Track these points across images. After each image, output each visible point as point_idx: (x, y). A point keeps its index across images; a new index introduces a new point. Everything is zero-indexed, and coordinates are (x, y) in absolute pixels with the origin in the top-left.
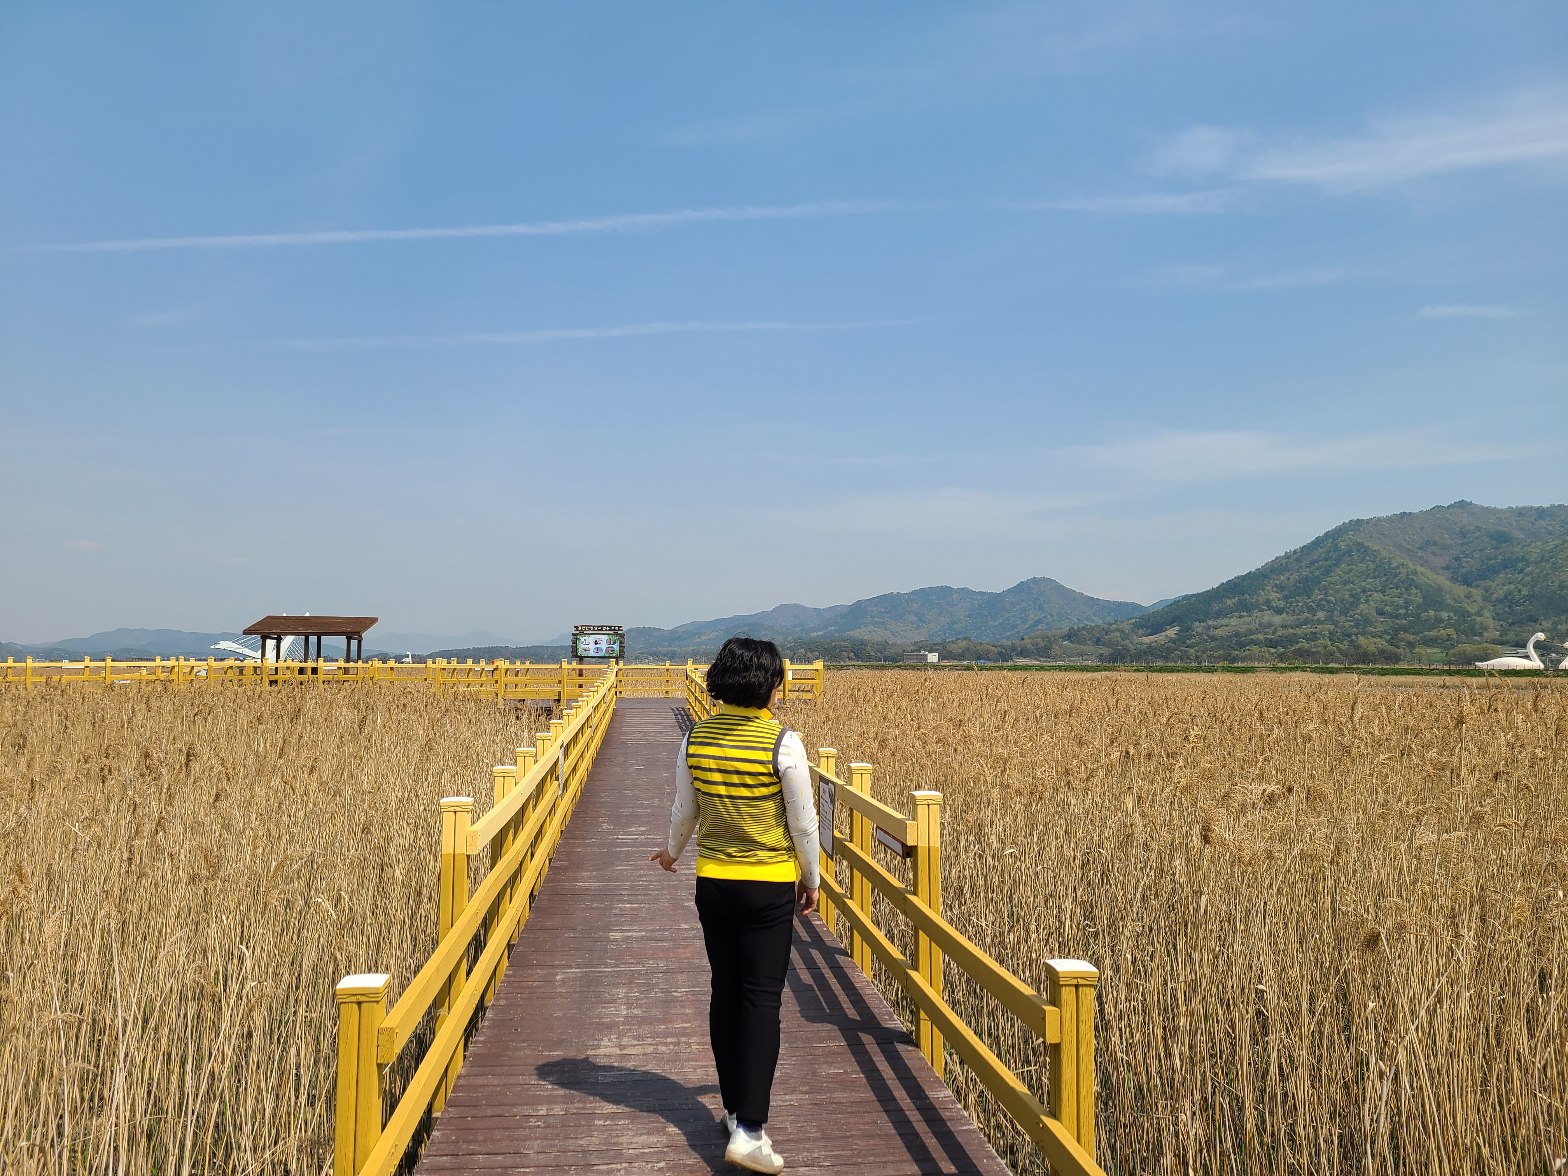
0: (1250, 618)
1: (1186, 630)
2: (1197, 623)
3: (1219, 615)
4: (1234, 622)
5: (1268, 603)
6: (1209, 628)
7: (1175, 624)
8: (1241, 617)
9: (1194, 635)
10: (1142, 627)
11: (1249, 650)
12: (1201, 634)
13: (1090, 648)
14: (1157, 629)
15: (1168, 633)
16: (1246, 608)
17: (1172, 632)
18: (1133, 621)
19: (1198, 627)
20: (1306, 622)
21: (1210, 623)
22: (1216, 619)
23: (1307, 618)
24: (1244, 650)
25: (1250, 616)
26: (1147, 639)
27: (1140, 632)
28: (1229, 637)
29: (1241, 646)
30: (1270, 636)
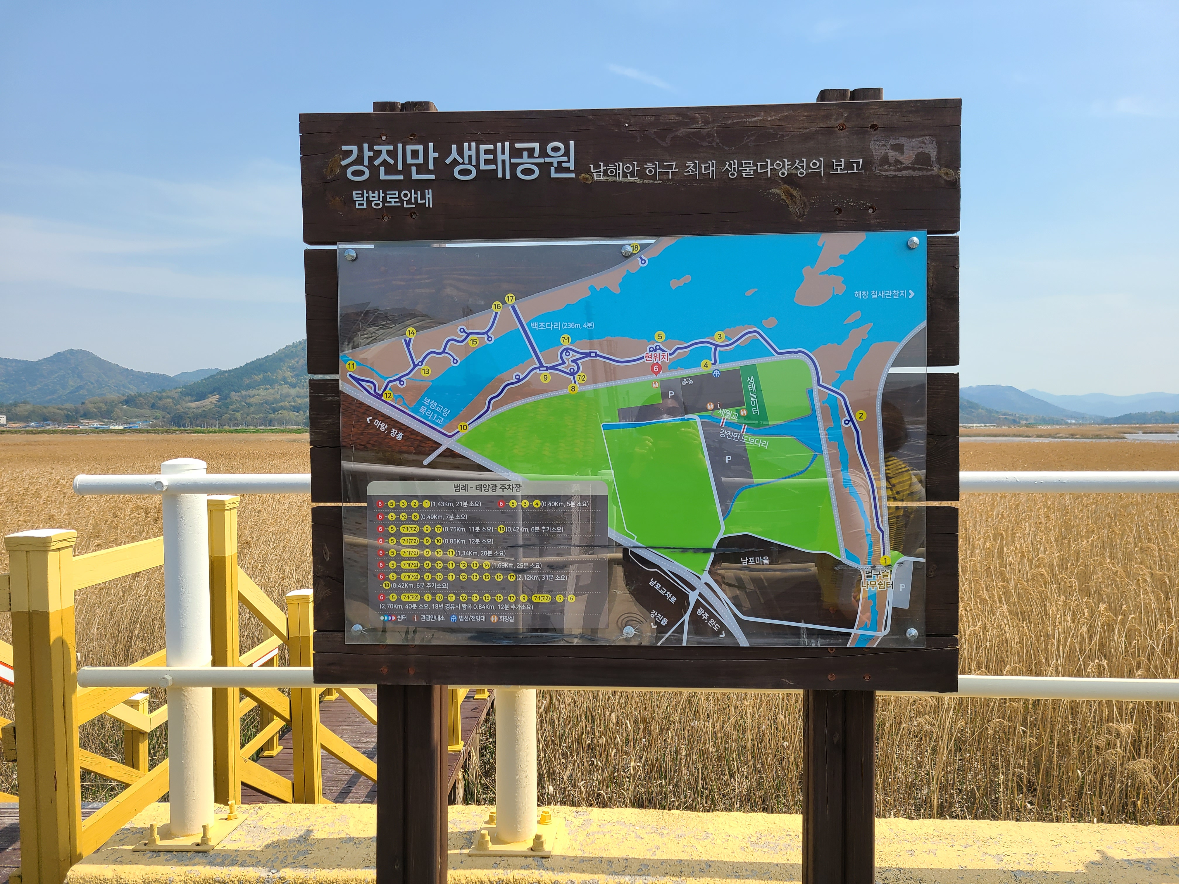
0: (274, 390)
1: (224, 398)
2: (234, 393)
3: (249, 387)
4: (262, 392)
5: (284, 379)
6: (244, 397)
7: (216, 393)
8: (266, 389)
9: (234, 402)
10: (187, 395)
11: (281, 414)
12: (240, 402)
13: (147, 411)
14: (201, 397)
15: (210, 400)
16: (269, 382)
17: (214, 399)
18: (180, 390)
19: (234, 396)
21: (244, 393)
22: (247, 390)
24: (278, 414)
25: (273, 388)
26: (193, 405)
27: (187, 398)
28: (262, 404)
29: (274, 411)
30: (293, 404)
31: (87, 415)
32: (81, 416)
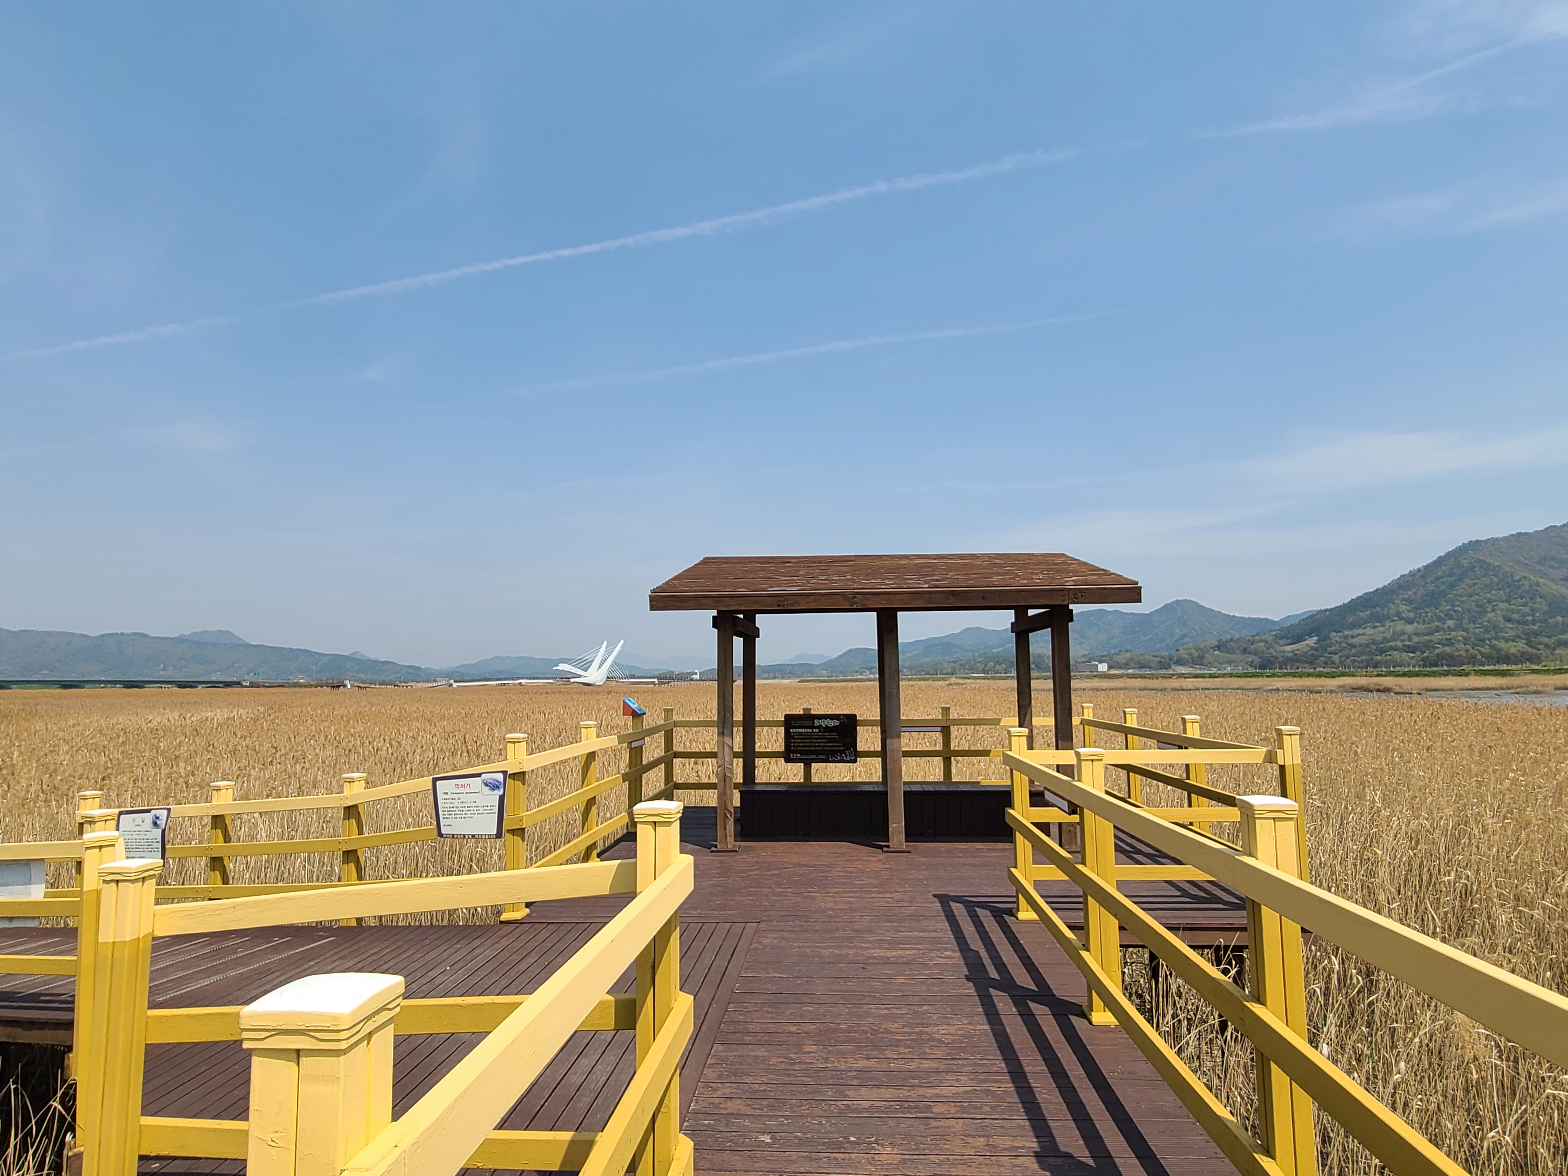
0: (1384, 628)
1: (1323, 640)
2: (1334, 634)
3: (1353, 626)
4: (1369, 631)
5: (1398, 614)
6: (1346, 637)
7: (1313, 635)
8: (1375, 627)
9: (1333, 643)
10: (1282, 638)
11: (1390, 655)
12: (1340, 643)
13: (1238, 657)
14: (1298, 639)
15: (1307, 642)
16: (1377, 619)
17: (1312, 641)
18: (1274, 633)
19: (1336, 637)
20: (1437, 630)
21: (1346, 633)
22: (1351, 629)
23: (1437, 626)
24: (1386, 655)
25: (1383, 626)
26: (1288, 648)
27: (1282, 642)
28: (1368, 644)
29: (1382, 652)
30: (1407, 643)
31: (1180, 662)
32: (1174, 663)
